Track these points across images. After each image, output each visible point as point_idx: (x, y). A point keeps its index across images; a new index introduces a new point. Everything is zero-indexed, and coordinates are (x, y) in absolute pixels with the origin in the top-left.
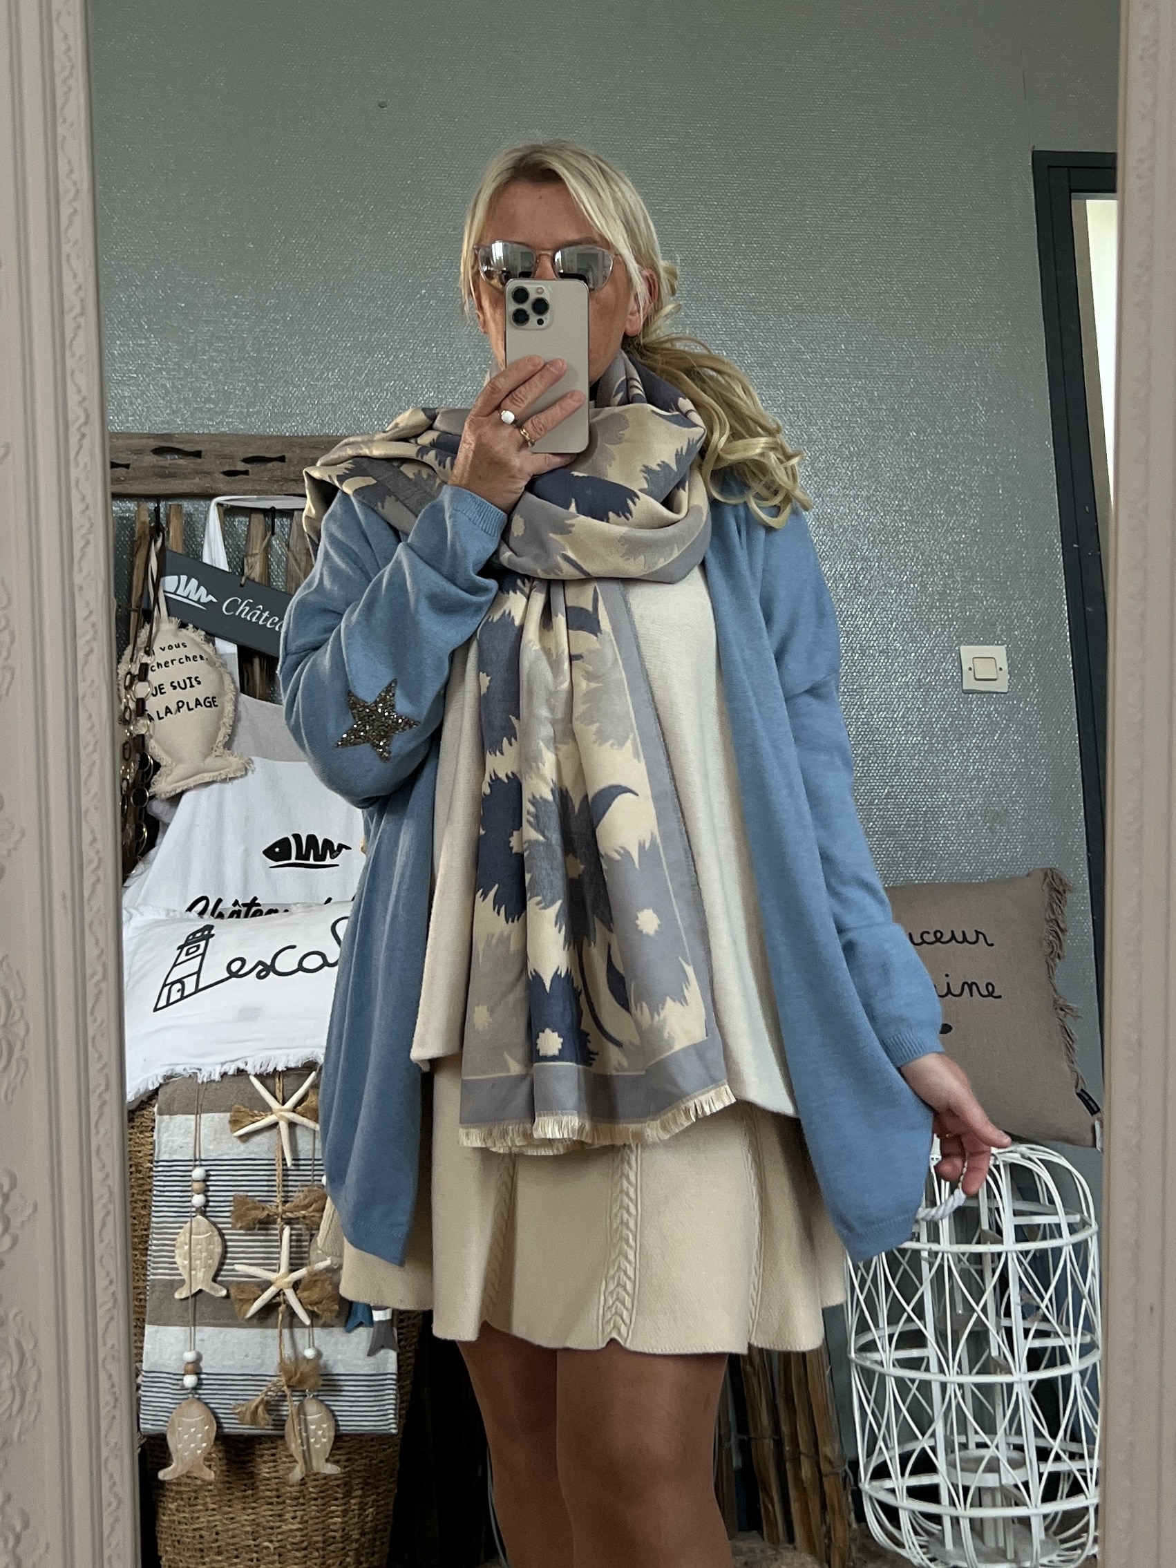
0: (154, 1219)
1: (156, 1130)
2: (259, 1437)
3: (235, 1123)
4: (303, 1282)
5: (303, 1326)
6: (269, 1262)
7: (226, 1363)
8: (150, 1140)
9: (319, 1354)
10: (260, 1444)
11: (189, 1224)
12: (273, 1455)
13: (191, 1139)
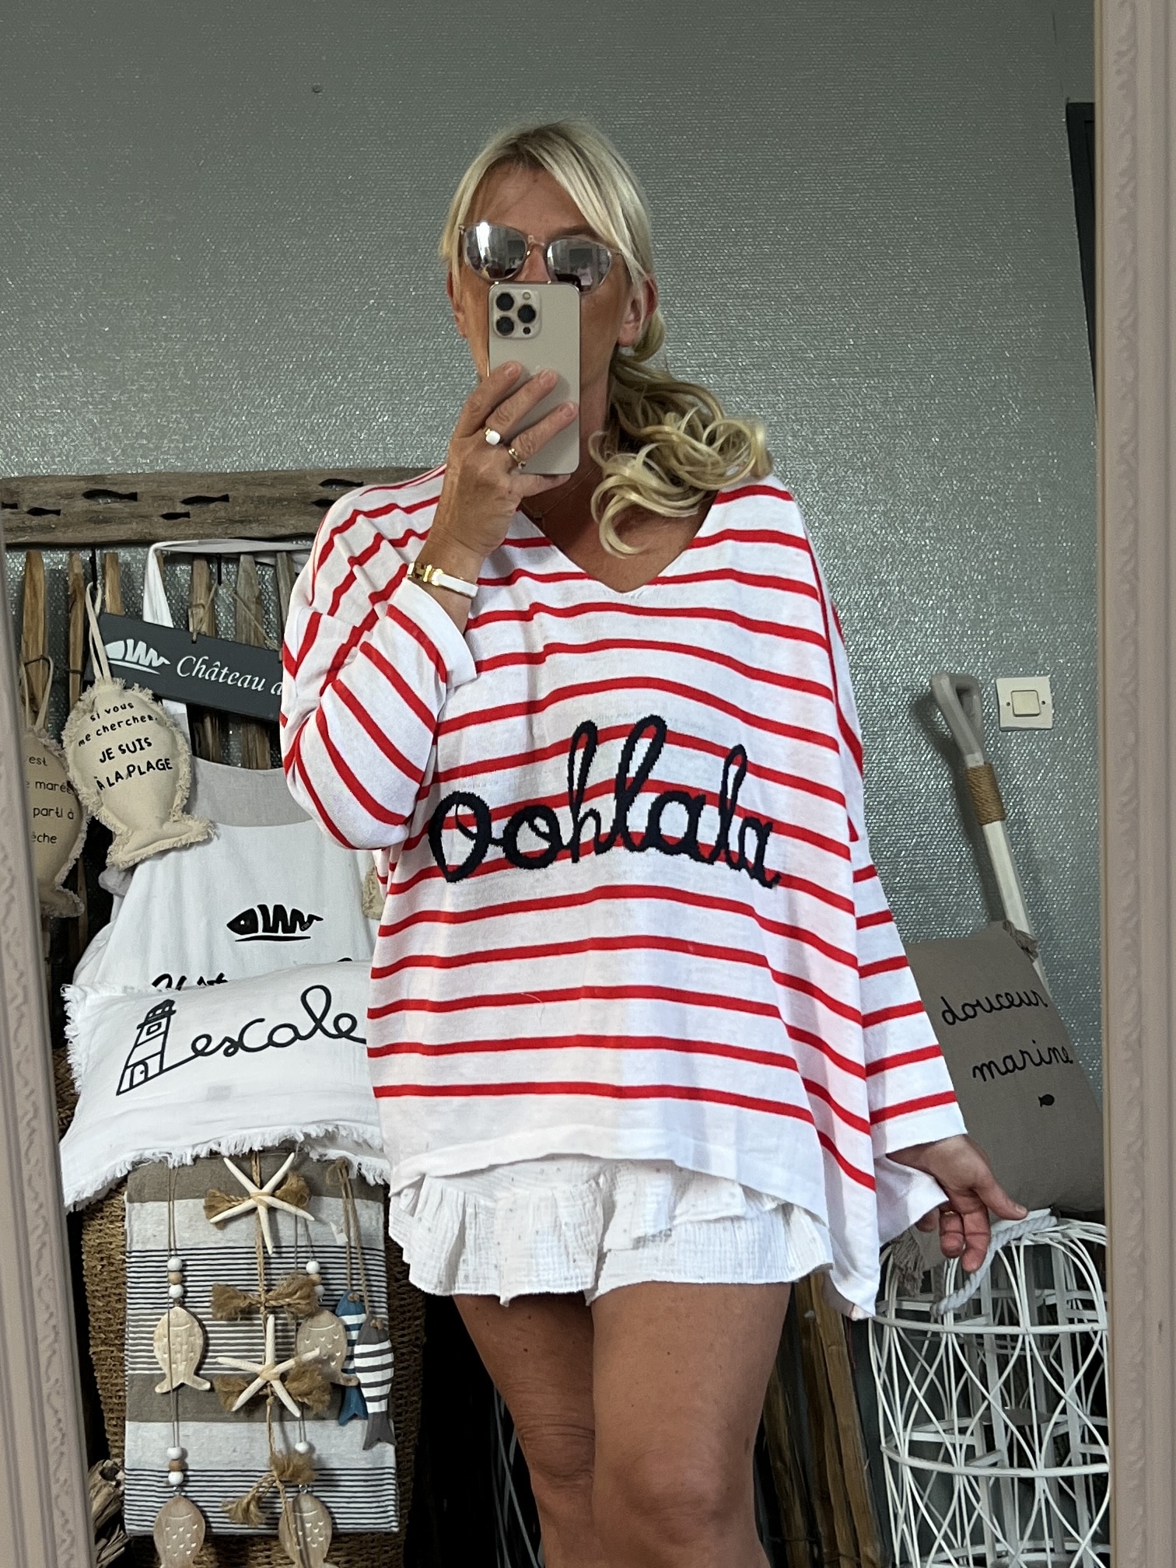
0: (129, 1312)
1: (127, 1219)
2: (251, 1537)
3: (211, 1209)
4: (291, 1372)
5: (293, 1418)
6: (254, 1353)
7: (212, 1459)
8: (121, 1230)
9: (311, 1449)
10: (253, 1545)
11: (166, 1316)
12: (268, 1557)
13: (164, 1228)
